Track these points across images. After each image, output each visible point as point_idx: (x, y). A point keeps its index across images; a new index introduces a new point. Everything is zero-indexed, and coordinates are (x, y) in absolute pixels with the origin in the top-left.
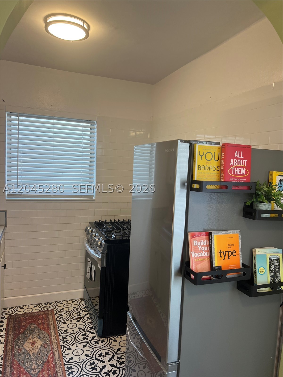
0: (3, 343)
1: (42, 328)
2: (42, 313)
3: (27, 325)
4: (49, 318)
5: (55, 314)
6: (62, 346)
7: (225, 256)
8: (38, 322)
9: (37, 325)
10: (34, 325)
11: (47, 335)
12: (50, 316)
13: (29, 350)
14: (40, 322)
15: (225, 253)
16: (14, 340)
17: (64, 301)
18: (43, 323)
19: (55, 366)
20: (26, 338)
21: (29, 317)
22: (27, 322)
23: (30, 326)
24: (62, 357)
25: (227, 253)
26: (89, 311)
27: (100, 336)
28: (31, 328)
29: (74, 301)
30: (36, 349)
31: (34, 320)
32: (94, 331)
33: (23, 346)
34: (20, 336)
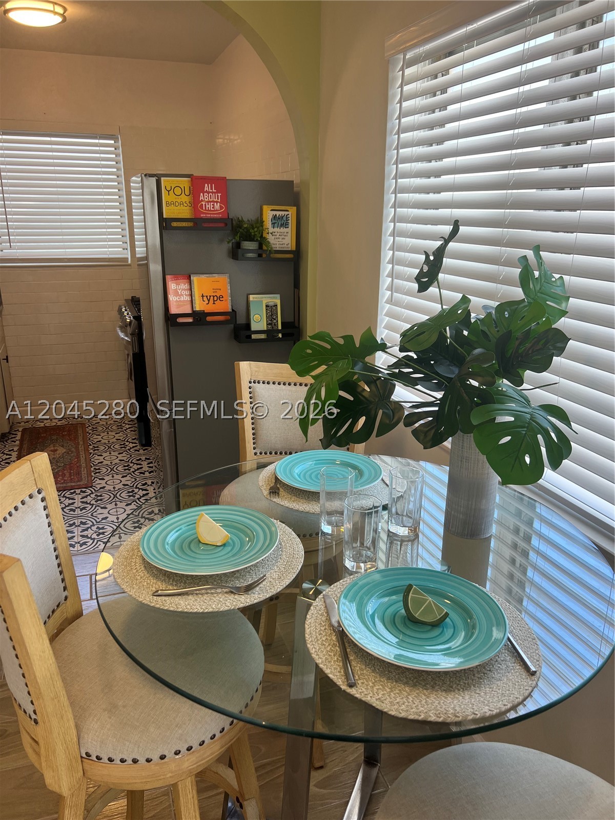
1: (68, 439)
7: (209, 301)
11: (73, 444)
15: (209, 297)
16: (29, 448)
18: (70, 435)
19: (80, 467)
20: (45, 447)
22: (48, 433)
24: (88, 461)
25: (212, 297)
28: (53, 438)
30: (57, 455)
31: (58, 432)
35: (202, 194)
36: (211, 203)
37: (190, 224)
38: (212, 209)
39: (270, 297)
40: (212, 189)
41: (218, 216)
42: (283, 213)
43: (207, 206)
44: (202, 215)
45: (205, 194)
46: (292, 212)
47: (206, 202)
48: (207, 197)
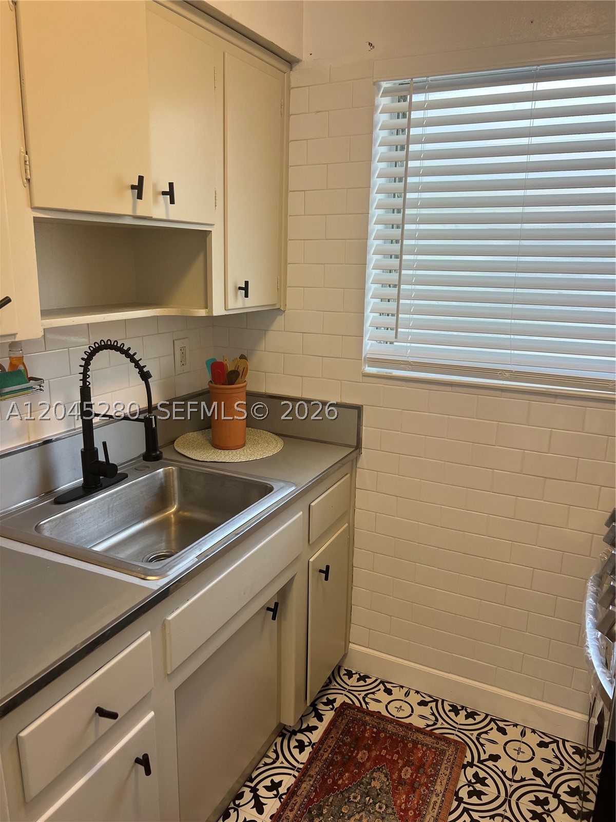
0: (280, 798)
1: (400, 806)
3: (368, 764)
4: (436, 774)
5: (465, 767)
8: (400, 771)
9: (394, 781)
10: (386, 777)
12: (443, 767)
14: (407, 773)
16: (307, 806)
17: (514, 725)
18: (413, 787)
21: (389, 737)
22: (374, 754)
23: (375, 775)
29: (546, 742)
34: (329, 798)
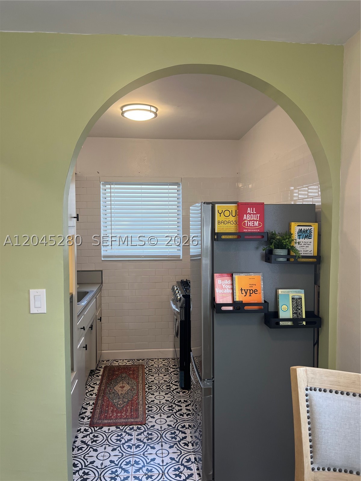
0: (98, 385)
1: (132, 377)
2: (133, 366)
3: (119, 374)
4: (139, 370)
5: (146, 368)
6: (146, 391)
7: (246, 293)
8: (129, 372)
9: (128, 374)
10: (125, 374)
11: (135, 383)
13: (119, 391)
14: (131, 372)
15: (246, 291)
16: (107, 383)
17: (156, 359)
18: (133, 374)
19: (138, 404)
20: (117, 383)
21: (122, 368)
22: (120, 372)
23: (122, 374)
24: (145, 399)
25: (249, 291)
26: (177, 368)
27: (182, 388)
28: (123, 376)
29: (165, 359)
30: (124, 391)
31: (126, 371)
32: (178, 385)
33: (114, 388)
34: (112, 381)
35: (245, 215)
36: (252, 222)
37: (235, 237)
38: (252, 226)
39: (295, 292)
40: (253, 211)
41: (257, 230)
42: (307, 228)
43: (249, 224)
44: (244, 230)
45: (248, 215)
46: (314, 227)
47: (248, 221)
48: (249, 217)
